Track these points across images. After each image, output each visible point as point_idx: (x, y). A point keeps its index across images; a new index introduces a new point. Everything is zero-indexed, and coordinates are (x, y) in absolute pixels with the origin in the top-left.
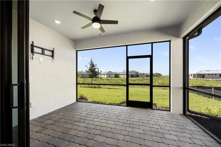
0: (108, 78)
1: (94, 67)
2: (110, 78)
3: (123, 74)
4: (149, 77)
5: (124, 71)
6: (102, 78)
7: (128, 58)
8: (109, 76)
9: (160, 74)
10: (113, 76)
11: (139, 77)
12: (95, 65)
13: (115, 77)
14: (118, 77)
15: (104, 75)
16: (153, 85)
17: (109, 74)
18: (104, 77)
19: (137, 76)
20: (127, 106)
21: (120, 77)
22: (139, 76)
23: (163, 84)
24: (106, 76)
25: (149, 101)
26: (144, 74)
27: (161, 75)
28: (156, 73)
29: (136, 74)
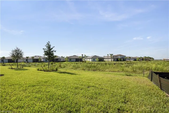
0: (93, 62)
2: (95, 62)
3: (107, 58)
5: (108, 55)
8: (94, 60)
9: (151, 58)
14: (103, 61)
15: (90, 59)
17: (94, 58)
18: (89, 61)
19: (123, 60)
21: (105, 61)
23: (158, 70)
26: (130, 57)
27: (153, 58)
28: (145, 57)
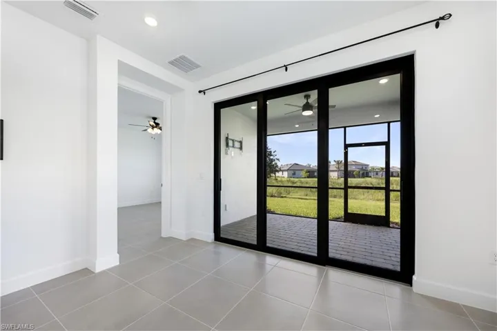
0: (292, 179)
1: (271, 157)
2: (296, 180)
4: (398, 176)
6: (279, 179)
7: (347, 146)
8: (294, 174)
10: (303, 174)
11: (368, 176)
12: (272, 153)
13: (308, 177)
15: (283, 171)
16: (391, 188)
17: (294, 170)
18: (282, 177)
19: (363, 174)
20: (345, 221)
22: (370, 174)
24: (286, 174)
25: (384, 214)
26: (383, 169)
29: (362, 169)
